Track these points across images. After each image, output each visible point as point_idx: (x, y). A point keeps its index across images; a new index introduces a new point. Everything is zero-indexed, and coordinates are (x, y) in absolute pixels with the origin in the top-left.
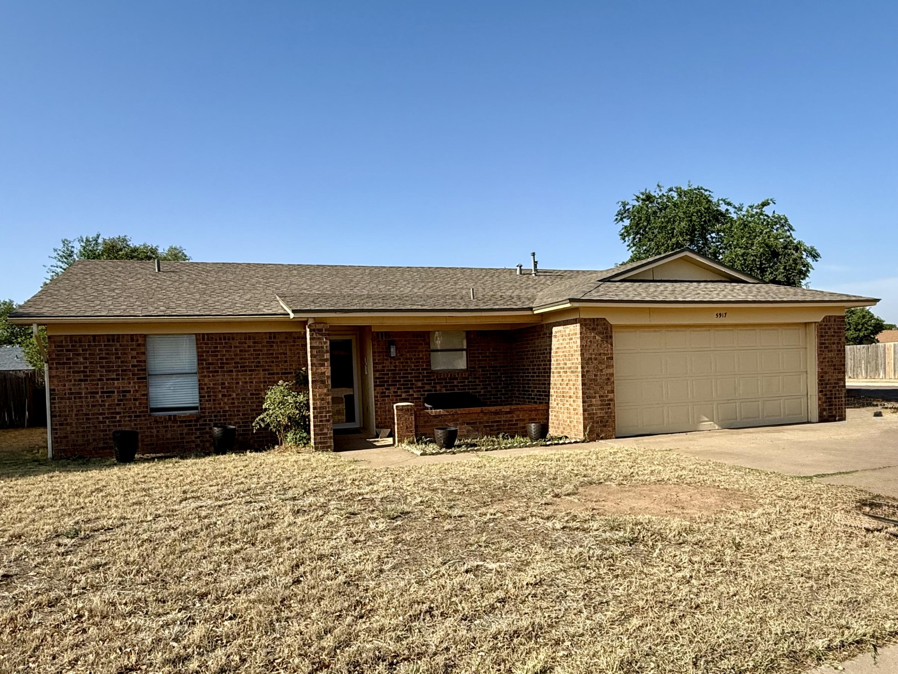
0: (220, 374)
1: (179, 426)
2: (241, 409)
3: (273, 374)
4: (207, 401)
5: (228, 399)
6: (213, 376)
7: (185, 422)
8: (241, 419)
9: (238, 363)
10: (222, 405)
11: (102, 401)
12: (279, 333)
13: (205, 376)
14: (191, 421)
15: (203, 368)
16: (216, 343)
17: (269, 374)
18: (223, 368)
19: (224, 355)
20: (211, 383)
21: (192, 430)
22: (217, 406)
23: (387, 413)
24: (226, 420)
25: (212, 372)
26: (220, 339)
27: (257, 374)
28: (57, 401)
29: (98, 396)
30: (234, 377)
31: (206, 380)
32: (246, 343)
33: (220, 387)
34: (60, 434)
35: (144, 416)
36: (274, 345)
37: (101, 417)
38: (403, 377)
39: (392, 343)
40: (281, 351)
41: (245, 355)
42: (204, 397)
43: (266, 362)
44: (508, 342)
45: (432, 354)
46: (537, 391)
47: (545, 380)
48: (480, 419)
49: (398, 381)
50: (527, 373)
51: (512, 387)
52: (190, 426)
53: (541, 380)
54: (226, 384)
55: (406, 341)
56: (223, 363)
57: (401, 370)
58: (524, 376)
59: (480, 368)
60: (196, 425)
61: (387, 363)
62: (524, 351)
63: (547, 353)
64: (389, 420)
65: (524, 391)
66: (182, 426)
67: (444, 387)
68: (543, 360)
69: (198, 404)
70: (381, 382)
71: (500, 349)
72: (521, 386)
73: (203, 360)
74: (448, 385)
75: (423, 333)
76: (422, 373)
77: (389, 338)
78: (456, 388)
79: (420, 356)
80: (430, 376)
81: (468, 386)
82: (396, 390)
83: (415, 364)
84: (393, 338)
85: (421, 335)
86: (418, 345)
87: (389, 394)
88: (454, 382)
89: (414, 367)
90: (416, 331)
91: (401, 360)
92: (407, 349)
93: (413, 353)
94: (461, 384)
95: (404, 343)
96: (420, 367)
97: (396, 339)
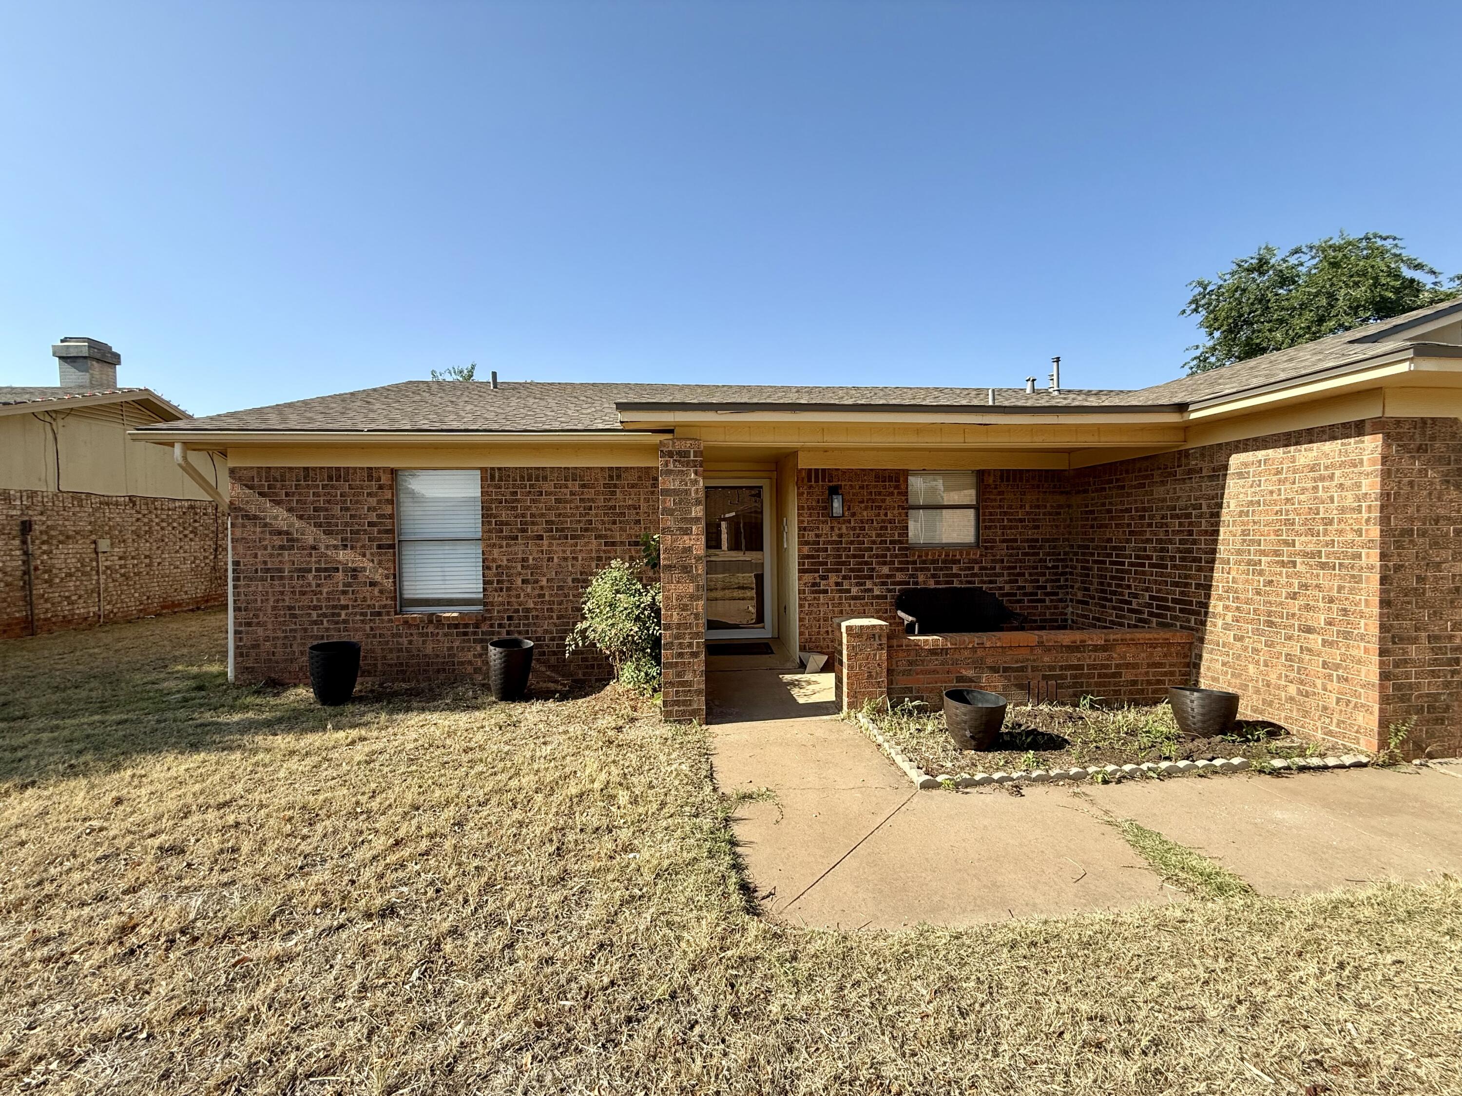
0: (520, 541)
1: (445, 635)
2: (555, 607)
3: (613, 544)
4: (496, 590)
5: (533, 589)
6: (508, 545)
7: (456, 626)
8: (555, 624)
9: (552, 522)
10: (522, 598)
11: (318, 585)
12: (626, 468)
13: (494, 545)
14: (466, 626)
15: (490, 531)
16: (514, 486)
17: (606, 544)
18: (524, 531)
19: (528, 508)
20: (505, 558)
21: (469, 641)
22: (513, 599)
23: (822, 622)
24: (528, 625)
25: (506, 538)
26: (522, 478)
27: (587, 544)
28: (242, 583)
29: (310, 576)
30: (545, 548)
31: (496, 551)
32: (567, 487)
33: (519, 565)
34: (247, 641)
35: (388, 613)
36: (618, 491)
37: (314, 614)
38: (854, 556)
39: (834, 491)
40: (630, 502)
41: (565, 508)
42: (491, 583)
43: (604, 523)
44: (1062, 493)
45: (911, 512)
46: (1152, 598)
47: (1187, 577)
48: (1034, 660)
49: (844, 563)
50: (1117, 556)
51: (1066, 580)
52: (465, 634)
53: (1169, 575)
54: (531, 561)
55: (862, 487)
56: (526, 523)
57: (852, 543)
58: (1104, 562)
59: (1004, 541)
60: (475, 633)
61: (825, 529)
62: (1109, 511)
63: (1201, 516)
64: (825, 636)
65: (1104, 591)
66: (451, 635)
67: (933, 576)
68: (1182, 531)
69: (481, 596)
70: (813, 564)
71: (1046, 507)
72: (1095, 580)
73: (491, 516)
74: (941, 573)
75: (896, 473)
76: (890, 549)
77: (829, 481)
78: (955, 580)
79: (889, 518)
80: (906, 556)
81: (979, 577)
82: (840, 581)
83: (879, 532)
84: (839, 481)
85: (892, 477)
86: (885, 495)
87: (827, 588)
88: (952, 567)
89: (876, 538)
90: (882, 469)
91: (852, 524)
92: (864, 503)
93: (875, 510)
94: (967, 572)
95: (860, 491)
96: (887, 537)
97: (843, 483)
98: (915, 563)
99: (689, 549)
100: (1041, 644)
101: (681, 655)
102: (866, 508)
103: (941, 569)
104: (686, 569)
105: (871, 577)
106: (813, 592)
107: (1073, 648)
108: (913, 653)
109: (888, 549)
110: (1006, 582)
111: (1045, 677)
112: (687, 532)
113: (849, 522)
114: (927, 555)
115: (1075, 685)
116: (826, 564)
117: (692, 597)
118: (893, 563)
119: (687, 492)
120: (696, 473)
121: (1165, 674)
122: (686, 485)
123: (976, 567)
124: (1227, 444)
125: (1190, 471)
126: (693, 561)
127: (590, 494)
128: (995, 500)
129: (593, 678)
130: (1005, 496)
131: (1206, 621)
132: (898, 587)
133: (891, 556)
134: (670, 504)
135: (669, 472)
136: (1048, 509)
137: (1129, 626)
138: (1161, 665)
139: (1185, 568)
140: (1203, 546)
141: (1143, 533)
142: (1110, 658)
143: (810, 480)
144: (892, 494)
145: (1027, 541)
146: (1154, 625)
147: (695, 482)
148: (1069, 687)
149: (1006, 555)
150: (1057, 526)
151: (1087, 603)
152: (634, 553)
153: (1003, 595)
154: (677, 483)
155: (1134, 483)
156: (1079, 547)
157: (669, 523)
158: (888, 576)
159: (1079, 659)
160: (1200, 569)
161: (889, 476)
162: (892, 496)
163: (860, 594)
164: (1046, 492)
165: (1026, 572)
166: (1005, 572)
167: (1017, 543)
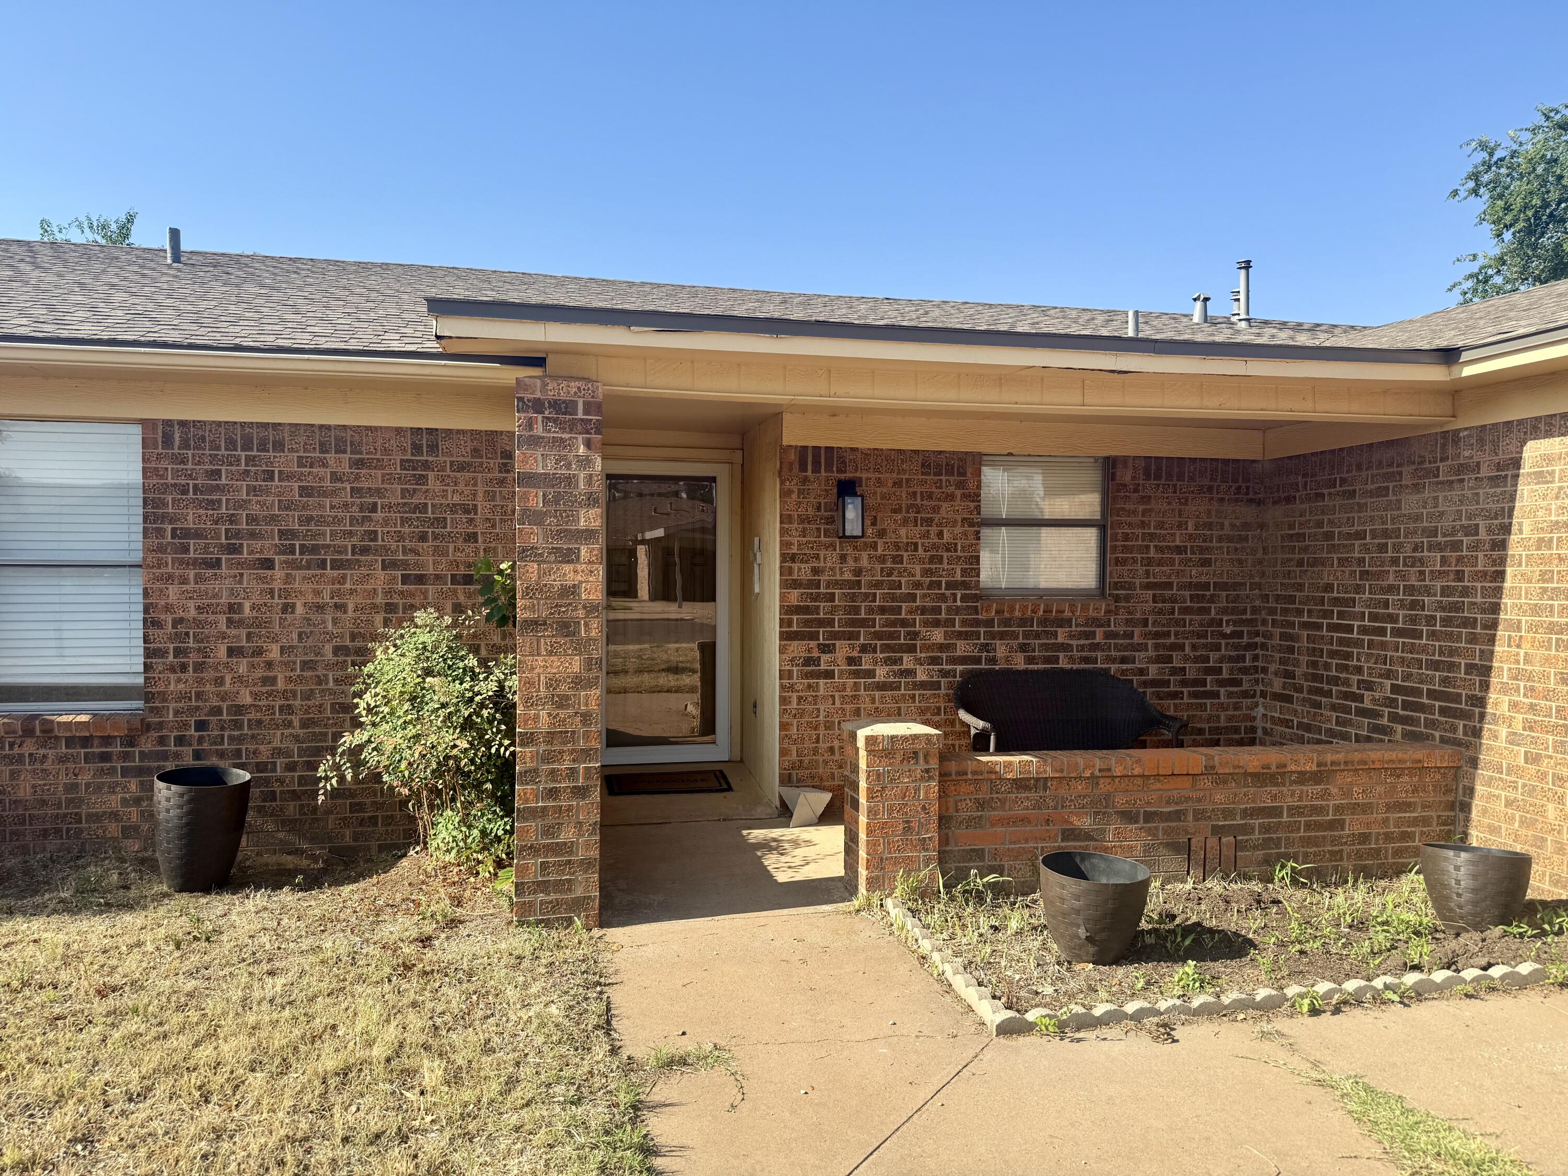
0: (224, 571)
1: (62, 760)
2: (298, 703)
3: (421, 579)
4: (172, 670)
5: (253, 666)
6: (199, 579)
7: (86, 741)
8: (296, 738)
9: (293, 534)
10: (228, 685)
12: (449, 431)
13: (170, 578)
14: (107, 740)
15: (161, 549)
16: (213, 459)
17: (405, 579)
18: (234, 549)
19: (242, 505)
20: (191, 604)
21: (112, 771)
22: (209, 688)
23: (822, 731)
24: (240, 739)
25: (195, 563)
26: (231, 444)
27: (365, 578)
30: (277, 585)
31: (173, 592)
32: (325, 465)
33: (223, 619)
36: (431, 475)
39: (847, 488)
40: (456, 499)
41: (321, 506)
42: (162, 653)
43: (400, 537)
44: (1251, 501)
45: (985, 532)
46: (1395, 689)
47: (1452, 652)
48: (1199, 800)
49: (863, 623)
50: (1341, 615)
51: (1255, 658)
52: (105, 757)
53: (1424, 649)
54: (247, 610)
55: (897, 484)
56: (238, 534)
57: (878, 585)
58: (1319, 627)
59: (1147, 587)
60: (126, 756)
61: (830, 559)
62: (1329, 536)
63: (1475, 547)
64: (827, 756)
65: (1316, 678)
66: (75, 759)
67: (1023, 648)
68: (1447, 573)
69: (140, 680)
70: (807, 623)
71: (1222, 526)
72: (1304, 659)
73: (164, 518)
74: (1037, 642)
75: (961, 459)
76: (946, 598)
77: (839, 471)
78: (1061, 655)
79: (945, 541)
80: (976, 610)
81: (1103, 650)
82: (857, 655)
83: (927, 566)
84: (856, 470)
85: (953, 467)
86: (939, 500)
87: (832, 668)
88: (1056, 632)
89: (922, 576)
90: (934, 452)
91: (880, 552)
92: (901, 512)
93: (922, 526)
94: (1082, 642)
95: (893, 490)
96: (941, 576)
97: (864, 476)
98: (989, 623)
99: (570, 591)
100: (1210, 770)
101: (552, 793)
102: (905, 522)
103: (1037, 636)
104: (566, 628)
105: (911, 649)
106: (807, 675)
107: (1264, 778)
108: (985, 787)
109: (943, 598)
110: (1151, 661)
111: (1216, 830)
112: (570, 557)
113: (874, 546)
114: (1012, 609)
115: (1266, 843)
116: (831, 623)
117: (578, 682)
118: (951, 623)
119: (570, 481)
120: (588, 444)
121: (1415, 822)
122: (568, 466)
123: (1099, 632)
124: (1520, 422)
125: (1462, 469)
126: (581, 613)
127: (372, 479)
128: (1134, 512)
129: (374, 844)
130: (1153, 505)
131: (1481, 729)
132: (959, 668)
133: (949, 609)
134: (536, 500)
135: (535, 441)
136: (1227, 531)
137: (1358, 739)
138: (1407, 806)
139: (1450, 636)
140: (1479, 599)
141: (1381, 575)
142: (1326, 795)
143: (803, 468)
144: (950, 497)
145: (1190, 586)
146: (1399, 737)
147: (585, 462)
148: (1255, 848)
149: (1153, 612)
150: (1240, 562)
151: (1288, 699)
152: (462, 599)
153: (1145, 684)
154: (550, 463)
155: (1370, 487)
156: (1278, 598)
157: (534, 540)
158: (942, 647)
159: (1274, 798)
160: (1473, 639)
161: (947, 465)
162: (951, 500)
163: (892, 679)
164: (1222, 500)
165: (1187, 642)
166: (1150, 642)
167: (1172, 590)
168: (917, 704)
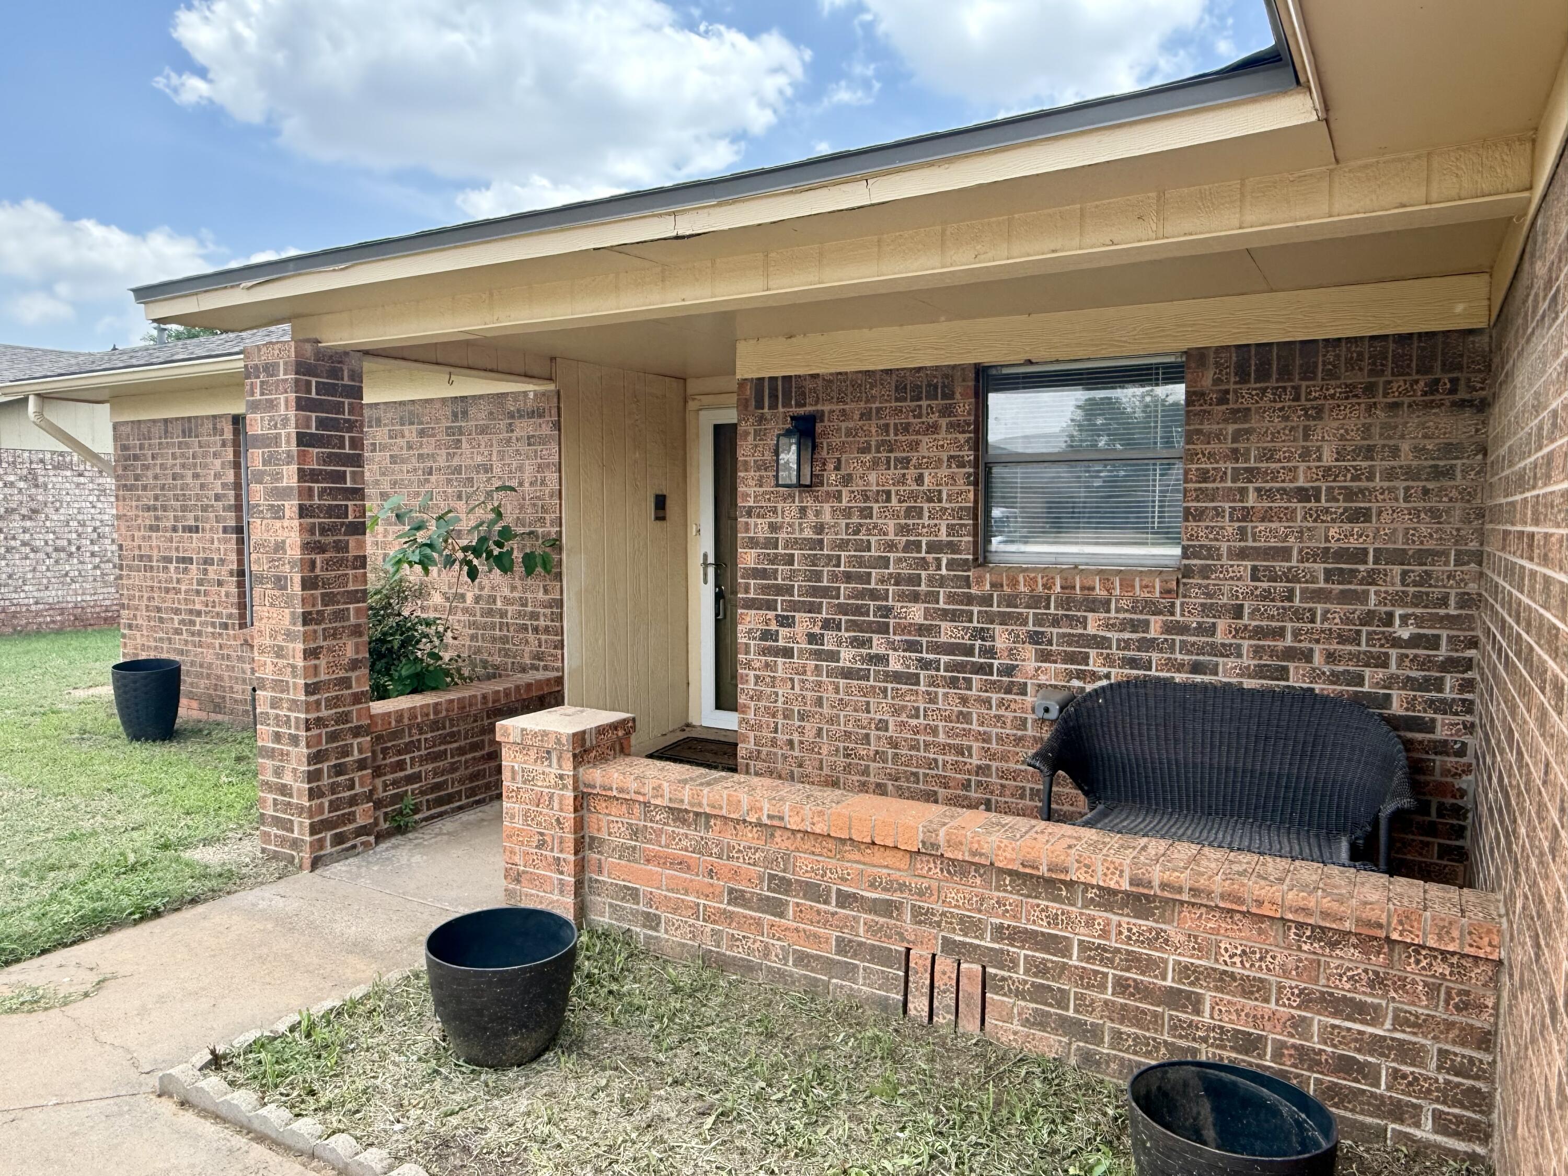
32: (403, 436)
36: (464, 439)
59: (1242, 554)
71: (1395, 452)
74: (1055, 631)
75: (946, 376)
76: (927, 563)
77: (798, 405)
78: (1093, 653)
79: (925, 487)
80: (967, 582)
81: (1161, 651)
82: (819, 632)
83: (903, 522)
84: (817, 403)
85: (936, 387)
86: (918, 433)
87: (791, 645)
88: (1085, 618)
89: (896, 535)
90: (911, 369)
91: (844, 503)
92: (869, 452)
93: (896, 468)
94: (1127, 635)
95: (861, 423)
96: (920, 535)
97: (826, 408)
98: (986, 600)
99: (280, 547)
100: (931, 848)
101: (278, 737)
102: (875, 464)
104: (280, 583)
105: (883, 629)
106: (764, 652)
108: (638, 810)
109: (924, 564)
111: (949, 946)
112: (278, 514)
113: (838, 496)
116: (790, 590)
117: (288, 634)
118: (935, 597)
119: (277, 440)
122: (276, 426)
123: (1156, 624)
126: (287, 568)
127: (429, 446)
128: (1219, 436)
130: (1254, 423)
132: (944, 659)
133: (931, 579)
136: (1406, 458)
143: (759, 405)
144: (933, 429)
145: (1324, 554)
147: (285, 421)
148: (1019, 994)
149: (1251, 594)
158: (922, 630)
159: (1054, 920)
161: (929, 385)
162: (933, 433)
163: (858, 665)
164: (1395, 406)
165: (1317, 648)
166: (1246, 644)
167: (1289, 559)
168: (890, 701)
